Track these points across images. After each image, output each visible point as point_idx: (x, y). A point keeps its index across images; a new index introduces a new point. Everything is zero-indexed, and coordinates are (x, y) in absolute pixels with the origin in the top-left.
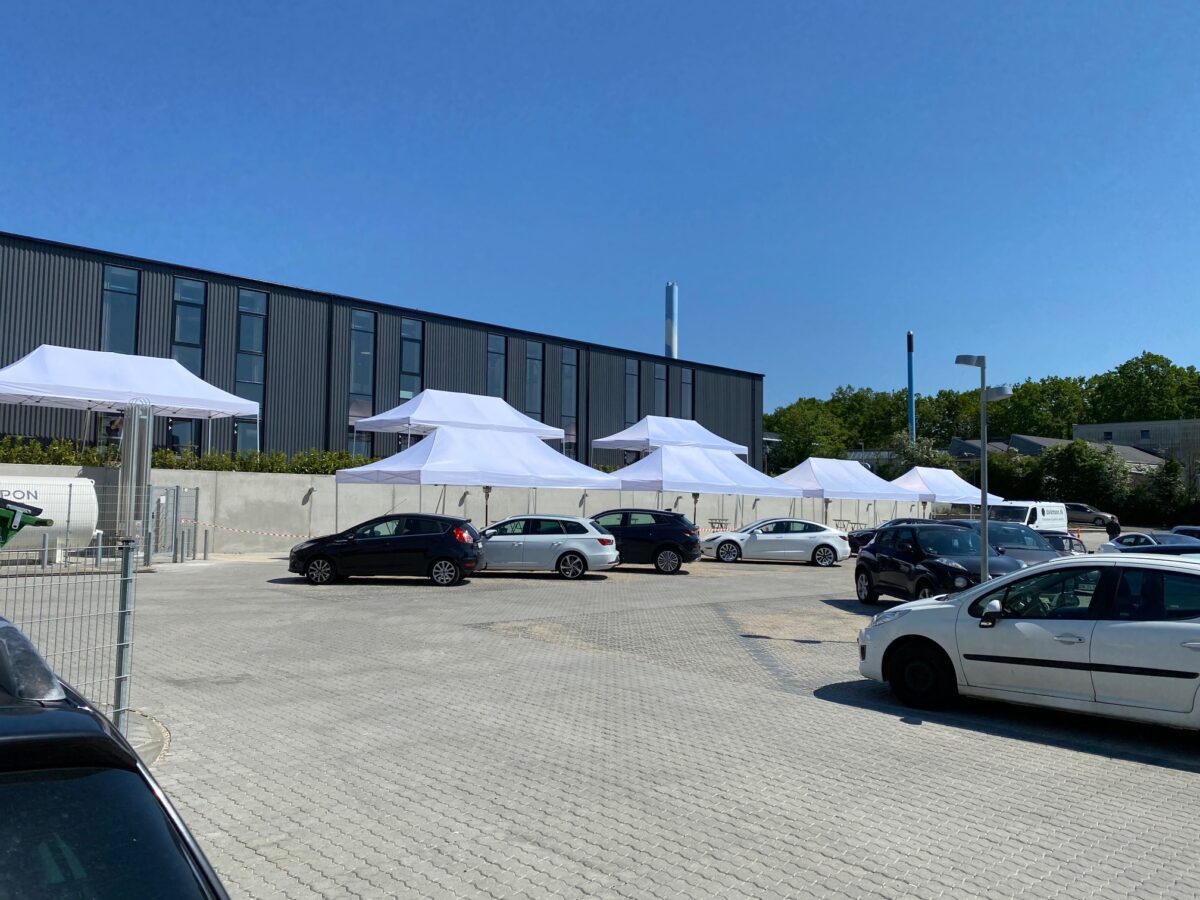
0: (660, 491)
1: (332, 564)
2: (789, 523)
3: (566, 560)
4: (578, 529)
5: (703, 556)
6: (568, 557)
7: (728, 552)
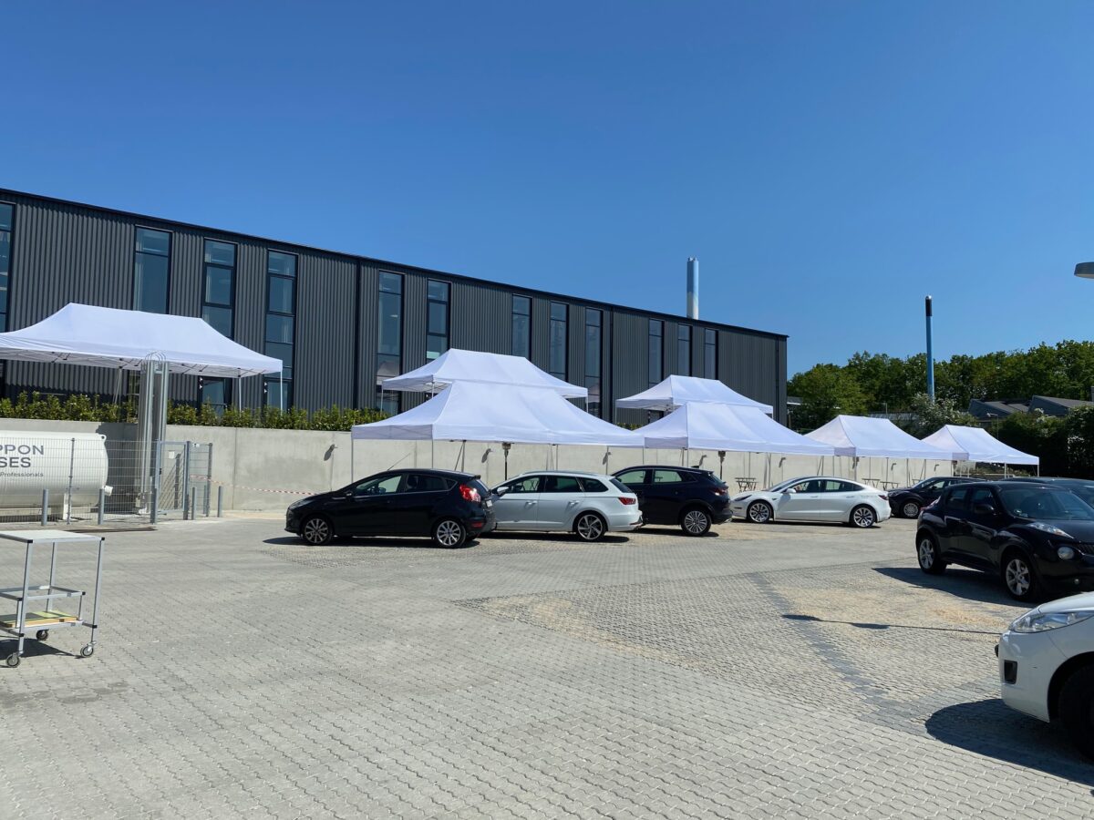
0: (685, 449)
1: (330, 524)
2: (824, 482)
3: (584, 520)
4: (597, 486)
5: (734, 517)
6: (586, 517)
7: (760, 512)
